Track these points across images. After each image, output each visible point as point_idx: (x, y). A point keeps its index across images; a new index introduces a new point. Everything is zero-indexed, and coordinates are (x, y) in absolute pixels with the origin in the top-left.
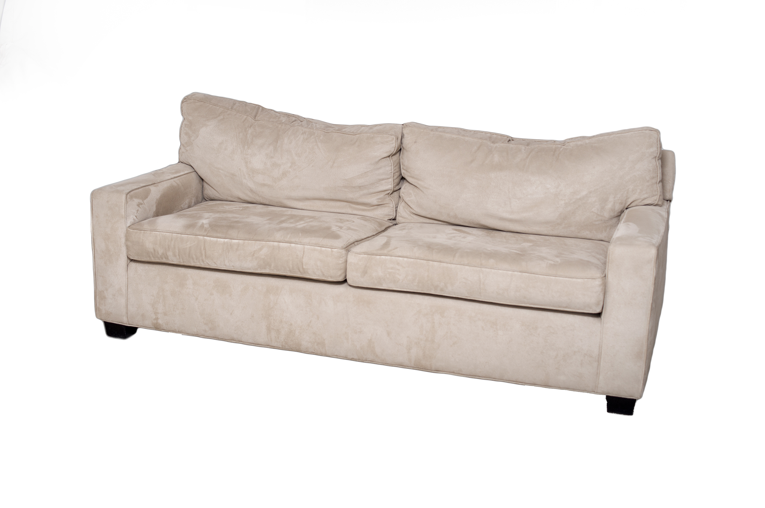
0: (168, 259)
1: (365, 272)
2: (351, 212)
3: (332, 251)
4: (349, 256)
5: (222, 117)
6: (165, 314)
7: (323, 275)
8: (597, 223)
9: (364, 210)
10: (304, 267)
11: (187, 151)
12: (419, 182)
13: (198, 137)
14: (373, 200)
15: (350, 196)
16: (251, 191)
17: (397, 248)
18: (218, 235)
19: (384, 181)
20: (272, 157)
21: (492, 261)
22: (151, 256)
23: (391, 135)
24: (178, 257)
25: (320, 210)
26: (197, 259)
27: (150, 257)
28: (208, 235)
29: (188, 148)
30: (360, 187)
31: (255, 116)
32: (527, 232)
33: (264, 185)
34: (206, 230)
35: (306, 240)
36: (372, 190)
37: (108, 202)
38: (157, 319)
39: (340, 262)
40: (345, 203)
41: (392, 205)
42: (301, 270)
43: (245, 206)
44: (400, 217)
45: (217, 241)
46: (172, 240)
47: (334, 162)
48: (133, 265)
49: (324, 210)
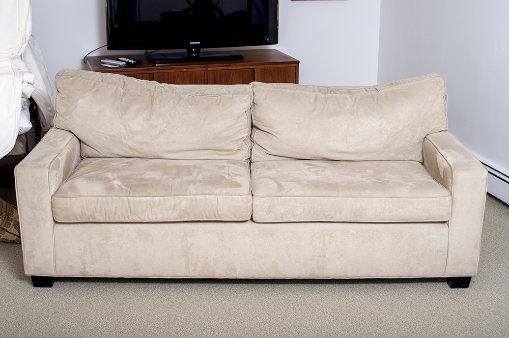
0: (95, 219)
1: (269, 211)
2: (217, 158)
3: (241, 197)
4: (254, 200)
5: (95, 89)
6: (93, 263)
7: (235, 217)
8: (409, 148)
9: (227, 155)
10: (219, 213)
11: (66, 119)
12: (274, 130)
13: (76, 107)
14: (235, 147)
15: (218, 145)
16: (131, 148)
17: (291, 189)
18: (140, 194)
19: (241, 131)
20: (149, 120)
21: (368, 192)
22: (79, 218)
23: (247, 94)
24: (105, 216)
25: (192, 158)
26: (122, 217)
27: (77, 219)
28: (130, 195)
29: (67, 117)
30: (225, 138)
31: (124, 86)
32: (359, 160)
33: (143, 143)
34: (126, 191)
35: (218, 191)
36: (234, 139)
37: (32, 176)
38: (85, 268)
39: (249, 206)
40: (212, 151)
41: (247, 148)
42: (217, 215)
43: (126, 161)
44: (255, 157)
45: (140, 200)
46: (97, 203)
47: (205, 121)
48: (58, 226)
49: (195, 158)
